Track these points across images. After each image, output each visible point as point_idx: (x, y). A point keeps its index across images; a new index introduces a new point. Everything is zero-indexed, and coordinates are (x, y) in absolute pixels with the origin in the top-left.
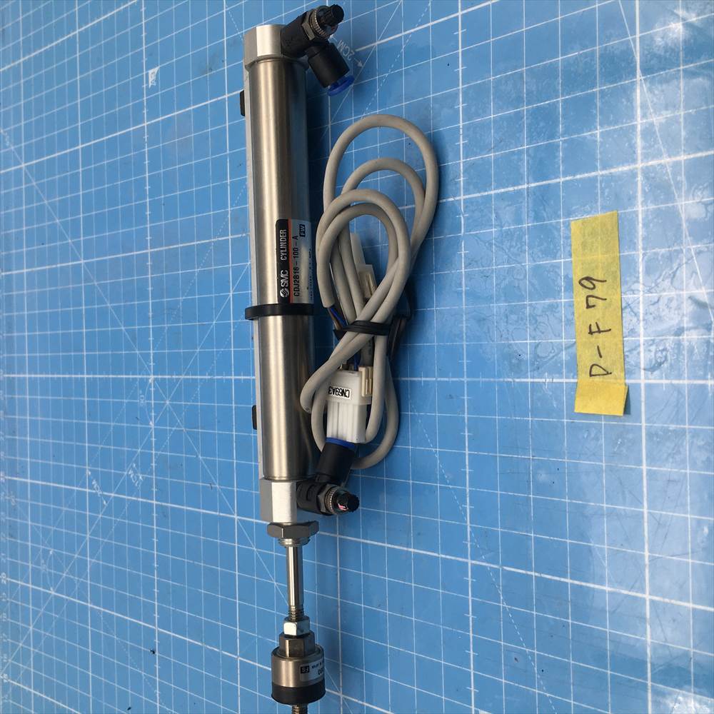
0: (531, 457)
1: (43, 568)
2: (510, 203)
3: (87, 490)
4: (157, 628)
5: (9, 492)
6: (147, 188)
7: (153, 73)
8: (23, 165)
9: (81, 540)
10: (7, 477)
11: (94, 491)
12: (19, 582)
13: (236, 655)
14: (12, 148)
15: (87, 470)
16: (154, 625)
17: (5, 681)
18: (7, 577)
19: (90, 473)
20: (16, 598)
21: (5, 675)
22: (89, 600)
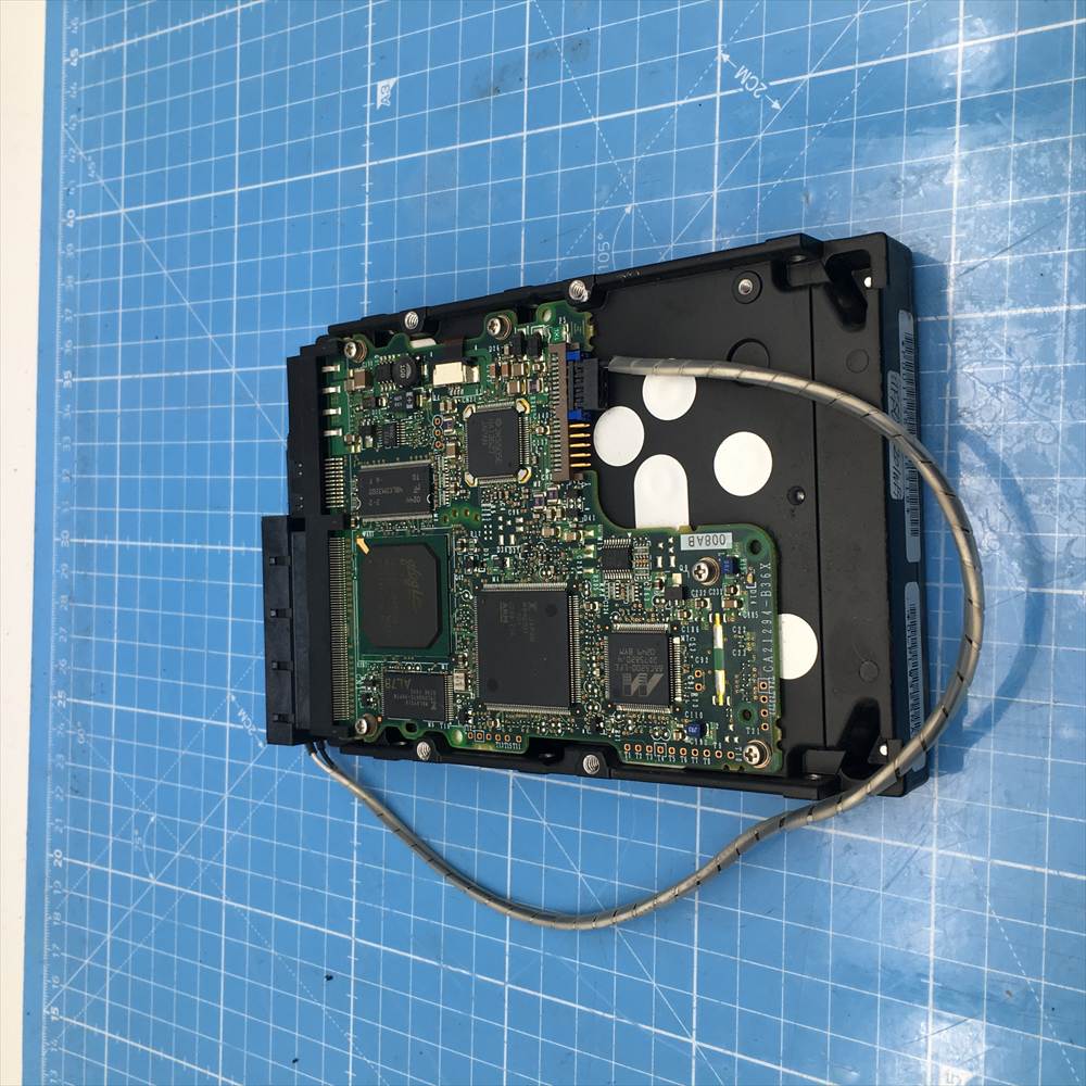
0: (1052, 703)
1: (136, 842)
2: (1036, 330)
3: (228, 725)
4: (353, 938)
5: (75, 723)
6: (366, 263)
7: (384, 88)
8: (122, 211)
9: (211, 801)
10: (71, 700)
11: (241, 727)
12: (88, 864)
13: (503, 980)
14: (102, 181)
15: (229, 694)
16: (350, 934)
17: (53, 1018)
18: (64, 855)
19: (233, 698)
20: (81, 889)
21: (55, 1010)
22: (224, 896)
